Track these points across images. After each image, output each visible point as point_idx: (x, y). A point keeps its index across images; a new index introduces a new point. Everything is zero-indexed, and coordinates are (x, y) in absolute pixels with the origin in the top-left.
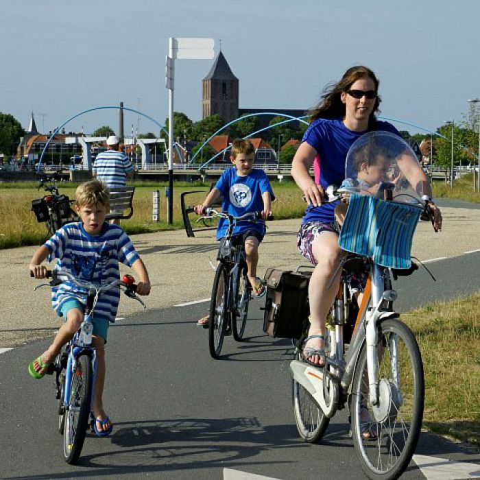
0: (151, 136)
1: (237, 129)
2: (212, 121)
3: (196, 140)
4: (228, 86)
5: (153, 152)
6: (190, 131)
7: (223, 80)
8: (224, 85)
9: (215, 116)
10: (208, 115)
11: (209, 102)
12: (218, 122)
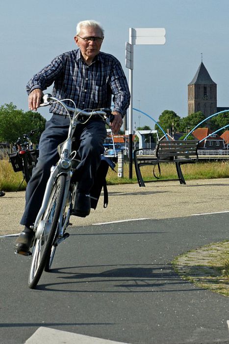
0: (147, 128)
1: (216, 123)
2: (196, 117)
3: (183, 132)
4: (208, 89)
5: (148, 141)
6: (178, 125)
7: (204, 85)
8: (205, 88)
9: (198, 113)
10: (193, 112)
11: (193, 102)
12: (200, 118)
